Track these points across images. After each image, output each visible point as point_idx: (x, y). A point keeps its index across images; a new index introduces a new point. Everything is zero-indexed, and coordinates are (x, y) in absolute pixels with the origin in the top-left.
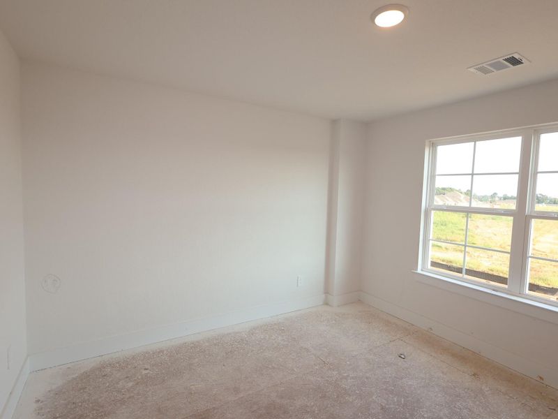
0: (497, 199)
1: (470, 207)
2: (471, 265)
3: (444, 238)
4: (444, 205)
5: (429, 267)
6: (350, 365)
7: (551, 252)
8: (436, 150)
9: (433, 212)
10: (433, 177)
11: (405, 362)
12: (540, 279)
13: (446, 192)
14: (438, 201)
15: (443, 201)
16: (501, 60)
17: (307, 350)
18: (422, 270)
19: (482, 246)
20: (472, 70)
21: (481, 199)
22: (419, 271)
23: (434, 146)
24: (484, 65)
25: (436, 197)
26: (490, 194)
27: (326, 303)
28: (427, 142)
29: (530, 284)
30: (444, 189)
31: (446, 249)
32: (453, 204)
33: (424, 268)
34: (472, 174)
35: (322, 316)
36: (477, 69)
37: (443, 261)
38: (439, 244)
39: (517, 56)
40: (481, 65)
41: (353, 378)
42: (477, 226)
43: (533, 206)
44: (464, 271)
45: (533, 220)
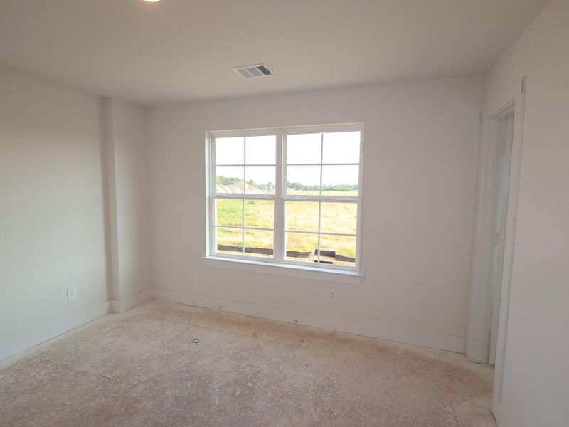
0: (271, 187)
1: (245, 194)
2: (255, 244)
3: (234, 223)
4: (233, 194)
5: (216, 251)
6: (141, 370)
7: (305, 226)
8: (214, 141)
9: (216, 200)
10: (213, 167)
11: (198, 345)
12: (300, 247)
13: (234, 182)
14: (220, 189)
15: (232, 190)
16: (255, 67)
17: (85, 373)
18: (210, 256)
19: (263, 227)
20: (235, 70)
21: (261, 188)
22: (208, 256)
23: (213, 137)
24: (244, 68)
25: (217, 186)
26: (266, 183)
27: (112, 311)
28: (206, 133)
29: (287, 252)
30: (232, 179)
31: (237, 233)
32: (231, 192)
33: (212, 253)
34: (245, 165)
35: (105, 327)
36: (238, 70)
37: (235, 244)
38: (231, 229)
39: (266, 67)
40: (241, 68)
41: (144, 382)
42: (259, 211)
43: (286, 191)
44: (244, 250)
45: (286, 202)
